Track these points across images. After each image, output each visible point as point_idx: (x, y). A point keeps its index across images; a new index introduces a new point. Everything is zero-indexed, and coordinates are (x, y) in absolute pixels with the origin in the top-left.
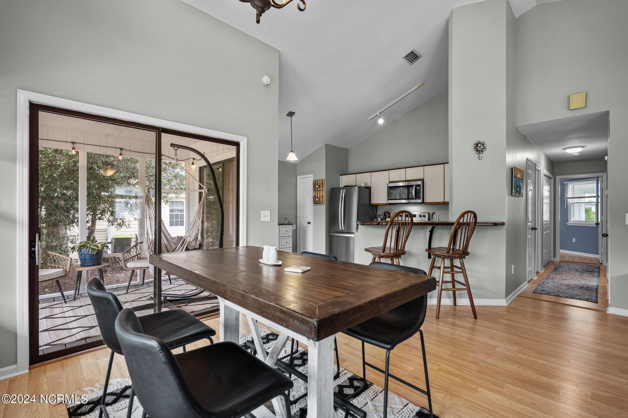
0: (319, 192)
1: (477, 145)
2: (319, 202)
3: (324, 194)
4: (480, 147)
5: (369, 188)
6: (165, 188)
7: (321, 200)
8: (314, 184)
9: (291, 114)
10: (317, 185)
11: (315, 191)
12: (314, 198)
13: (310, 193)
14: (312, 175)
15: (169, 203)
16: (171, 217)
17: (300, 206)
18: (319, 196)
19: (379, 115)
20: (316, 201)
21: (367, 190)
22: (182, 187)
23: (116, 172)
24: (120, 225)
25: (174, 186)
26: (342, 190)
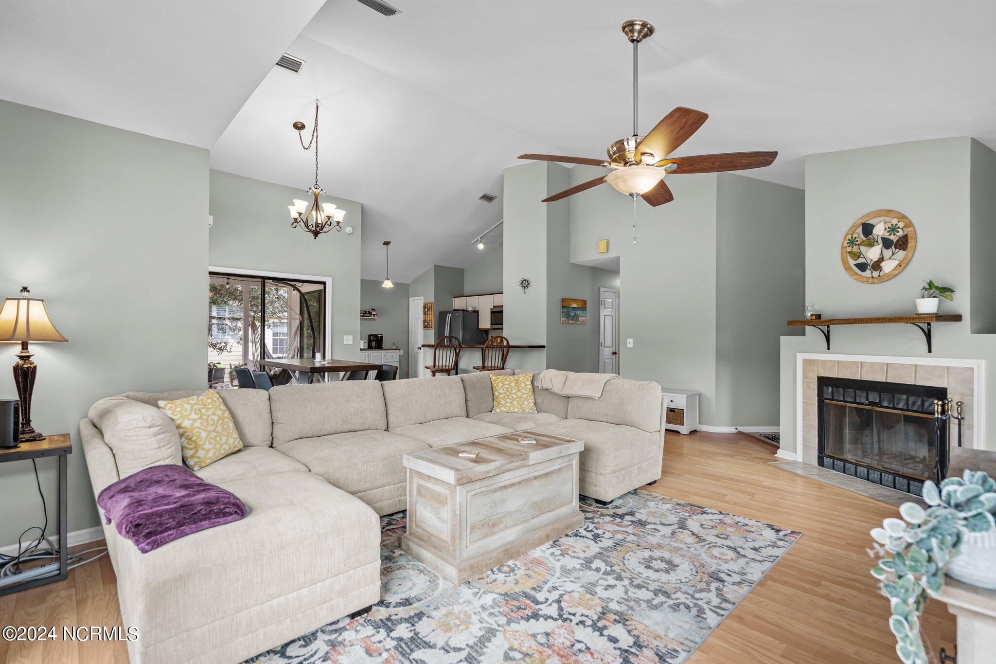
0: (428, 315)
1: (523, 281)
2: (428, 327)
3: (432, 318)
4: (525, 284)
5: (477, 312)
6: (269, 309)
7: (430, 324)
8: (424, 307)
9: (387, 243)
10: (427, 308)
11: (425, 314)
12: (424, 321)
13: (421, 317)
14: (422, 298)
15: (272, 327)
16: (275, 342)
17: (412, 331)
18: (428, 320)
19: (480, 240)
20: (426, 326)
21: (476, 314)
22: (286, 309)
23: (215, 294)
24: (221, 349)
25: (277, 308)
26: (448, 314)
